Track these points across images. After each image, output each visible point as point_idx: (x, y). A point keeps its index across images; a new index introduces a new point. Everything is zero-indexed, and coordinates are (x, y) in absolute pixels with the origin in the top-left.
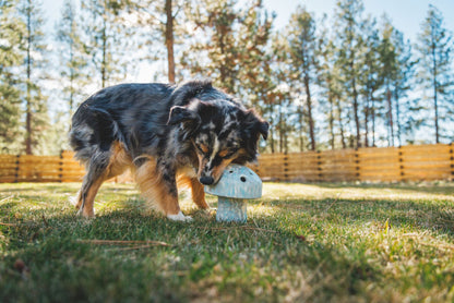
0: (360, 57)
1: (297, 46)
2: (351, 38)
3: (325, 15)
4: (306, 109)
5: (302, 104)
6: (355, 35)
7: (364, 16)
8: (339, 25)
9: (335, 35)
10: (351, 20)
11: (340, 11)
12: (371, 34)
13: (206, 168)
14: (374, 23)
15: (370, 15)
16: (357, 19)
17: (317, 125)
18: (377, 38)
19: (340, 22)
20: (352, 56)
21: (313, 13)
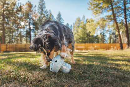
0: (44, 20)
1: (27, 12)
2: (42, 14)
3: (36, 6)
4: (29, 31)
5: (28, 29)
6: (43, 14)
7: (46, 9)
8: (39, 10)
9: (38, 12)
10: (42, 10)
11: (40, 6)
12: (47, 14)
13: (47, 57)
14: (48, 12)
15: (47, 10)
16: (44, 10)
17: (32, 36)
18: (48, 16)
19: (39, 9)
20: (42, 19)
21: (33, 5)
